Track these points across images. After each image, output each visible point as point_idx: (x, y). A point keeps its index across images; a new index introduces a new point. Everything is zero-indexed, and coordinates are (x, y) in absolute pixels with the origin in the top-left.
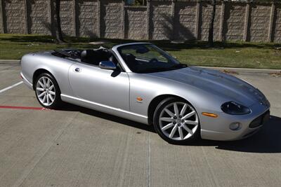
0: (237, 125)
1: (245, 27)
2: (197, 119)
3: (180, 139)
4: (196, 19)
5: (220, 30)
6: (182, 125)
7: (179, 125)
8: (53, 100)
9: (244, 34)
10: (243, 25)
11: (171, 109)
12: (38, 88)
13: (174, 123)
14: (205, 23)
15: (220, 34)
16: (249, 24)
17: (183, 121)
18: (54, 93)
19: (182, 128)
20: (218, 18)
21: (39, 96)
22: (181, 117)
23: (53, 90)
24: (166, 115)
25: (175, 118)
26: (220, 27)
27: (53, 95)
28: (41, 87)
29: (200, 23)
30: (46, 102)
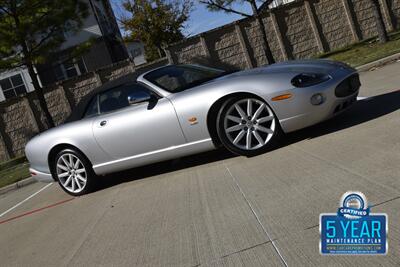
0: (319, 97)
1: (315, 33)
2: (270, 112)
3: (260, 145)
4: (243, 48)
5: (283, 51)
6: (256, 127)
7: (252, 129)
8: (85, 180)
9: (318, 43)
10: (311, 32)
11: (235, 114)
12: (60, 176)
13: (246, 129)
14: (257, 50)
15: (284, 56)
16: (319, 27)
17: (255, 122)
18: (83, 170)
19: (258, 131)
20: (273, 35)
21: (64, 185)
22: (250, 118)
23: (80, 167)
24: (231, 123)
25: (244, 122)
26: (281, 46)
27: (83, 174)
28: (63, 171)
29: (250, 52)
30: (77, 187)
